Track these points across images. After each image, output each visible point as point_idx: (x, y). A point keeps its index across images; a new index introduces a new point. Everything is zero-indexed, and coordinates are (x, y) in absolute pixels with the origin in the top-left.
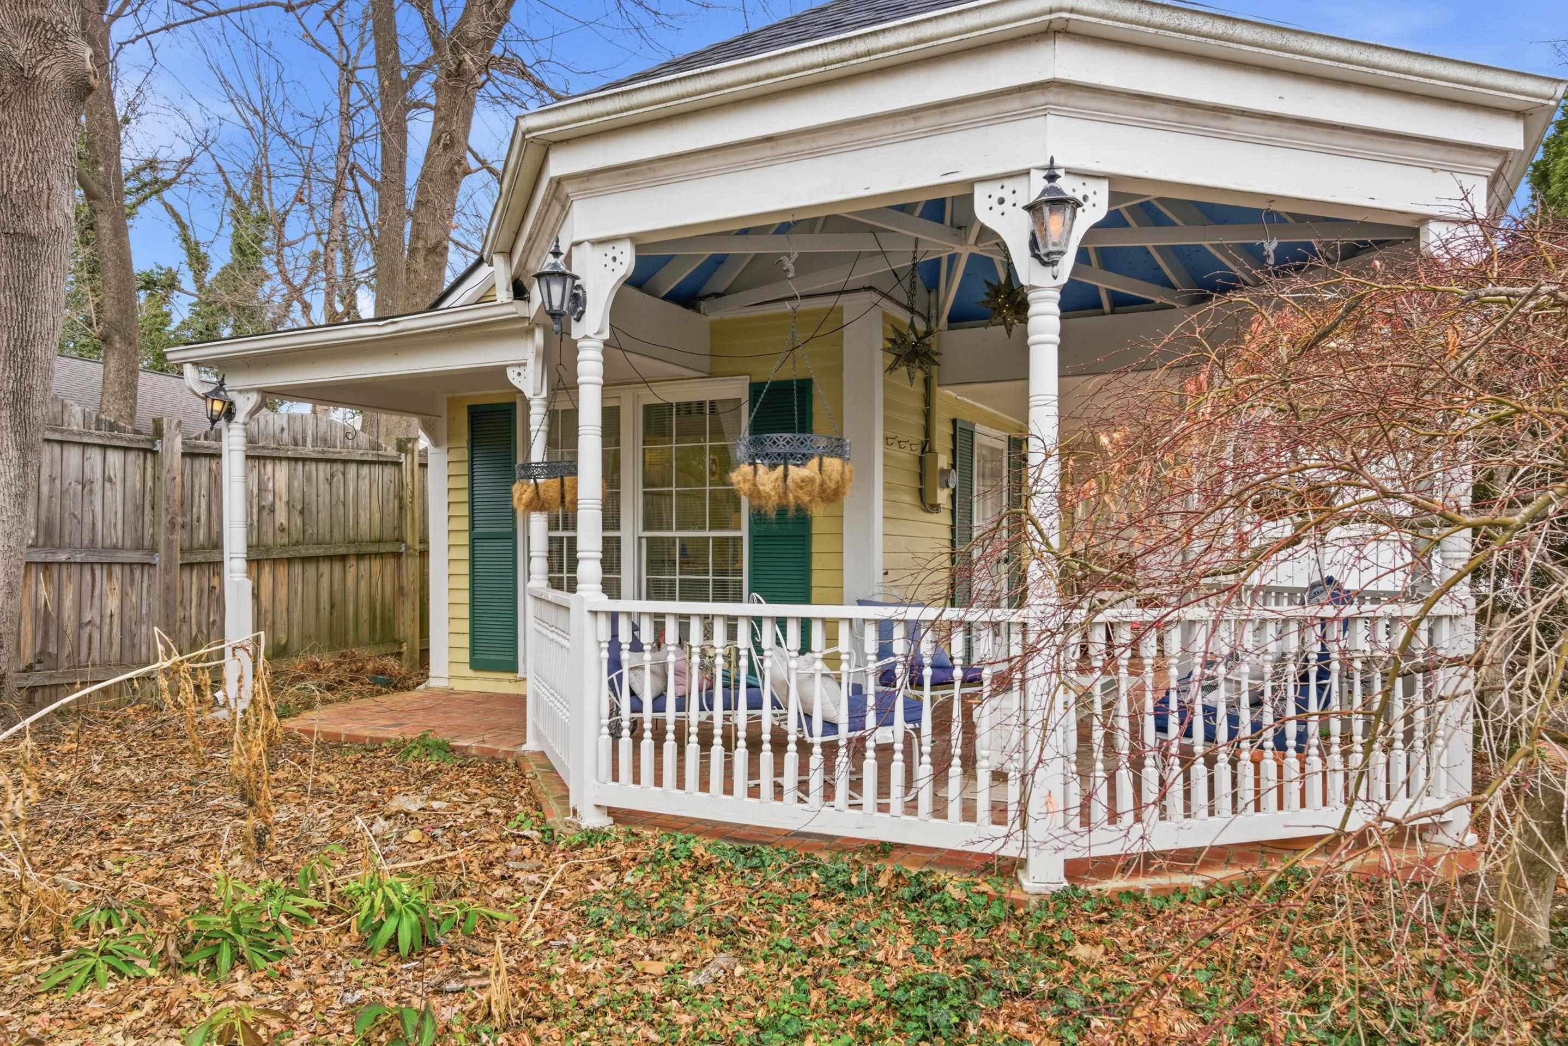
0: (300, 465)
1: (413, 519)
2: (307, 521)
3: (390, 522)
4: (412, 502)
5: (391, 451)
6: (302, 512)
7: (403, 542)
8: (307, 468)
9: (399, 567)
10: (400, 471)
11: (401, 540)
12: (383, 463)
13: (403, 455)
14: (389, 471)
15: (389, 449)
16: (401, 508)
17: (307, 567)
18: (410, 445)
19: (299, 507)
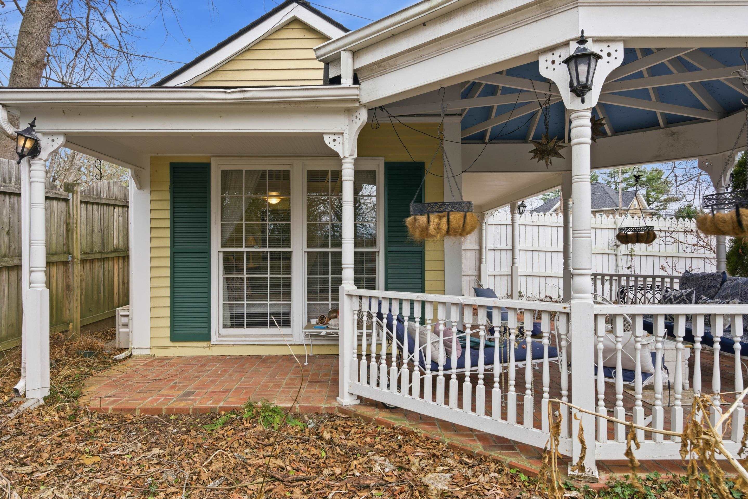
0: (7, 197)
1: (77, 238)
2: (12, 239)
3: (62, 240)
4: (76, 227)
5: (62, 192)
6: (8, 233)
7: (70, 254)
8: (12, 200)
9: (66, 272)
10: (68, 205)
11: (68, 252)
12: (58, 199)
13: (70, 195)
14: (61, 204)
15: (61, 190)
16: (68, 231)
17: (11, 273)
18: (75, 188)
19: (6, 229)
